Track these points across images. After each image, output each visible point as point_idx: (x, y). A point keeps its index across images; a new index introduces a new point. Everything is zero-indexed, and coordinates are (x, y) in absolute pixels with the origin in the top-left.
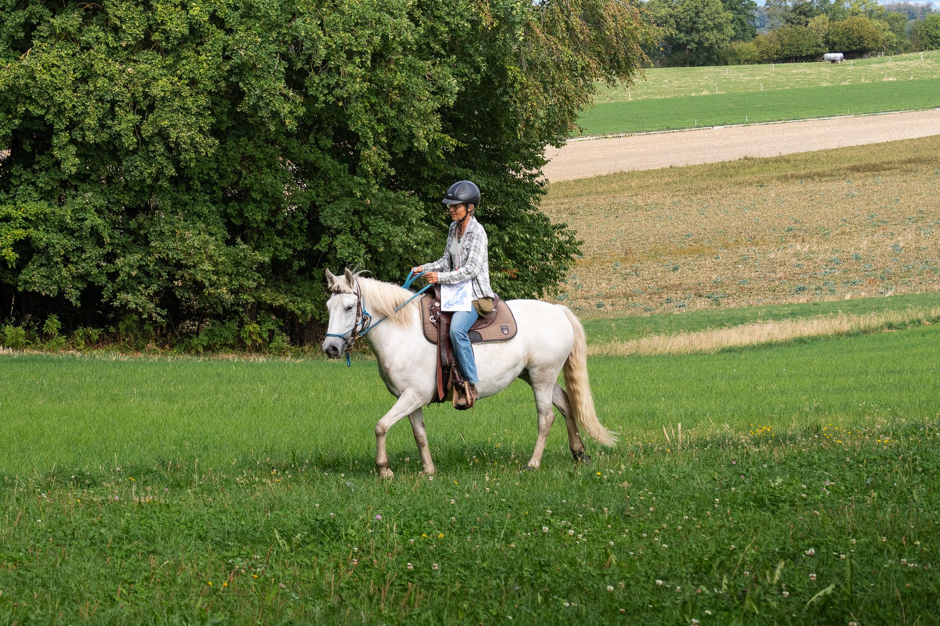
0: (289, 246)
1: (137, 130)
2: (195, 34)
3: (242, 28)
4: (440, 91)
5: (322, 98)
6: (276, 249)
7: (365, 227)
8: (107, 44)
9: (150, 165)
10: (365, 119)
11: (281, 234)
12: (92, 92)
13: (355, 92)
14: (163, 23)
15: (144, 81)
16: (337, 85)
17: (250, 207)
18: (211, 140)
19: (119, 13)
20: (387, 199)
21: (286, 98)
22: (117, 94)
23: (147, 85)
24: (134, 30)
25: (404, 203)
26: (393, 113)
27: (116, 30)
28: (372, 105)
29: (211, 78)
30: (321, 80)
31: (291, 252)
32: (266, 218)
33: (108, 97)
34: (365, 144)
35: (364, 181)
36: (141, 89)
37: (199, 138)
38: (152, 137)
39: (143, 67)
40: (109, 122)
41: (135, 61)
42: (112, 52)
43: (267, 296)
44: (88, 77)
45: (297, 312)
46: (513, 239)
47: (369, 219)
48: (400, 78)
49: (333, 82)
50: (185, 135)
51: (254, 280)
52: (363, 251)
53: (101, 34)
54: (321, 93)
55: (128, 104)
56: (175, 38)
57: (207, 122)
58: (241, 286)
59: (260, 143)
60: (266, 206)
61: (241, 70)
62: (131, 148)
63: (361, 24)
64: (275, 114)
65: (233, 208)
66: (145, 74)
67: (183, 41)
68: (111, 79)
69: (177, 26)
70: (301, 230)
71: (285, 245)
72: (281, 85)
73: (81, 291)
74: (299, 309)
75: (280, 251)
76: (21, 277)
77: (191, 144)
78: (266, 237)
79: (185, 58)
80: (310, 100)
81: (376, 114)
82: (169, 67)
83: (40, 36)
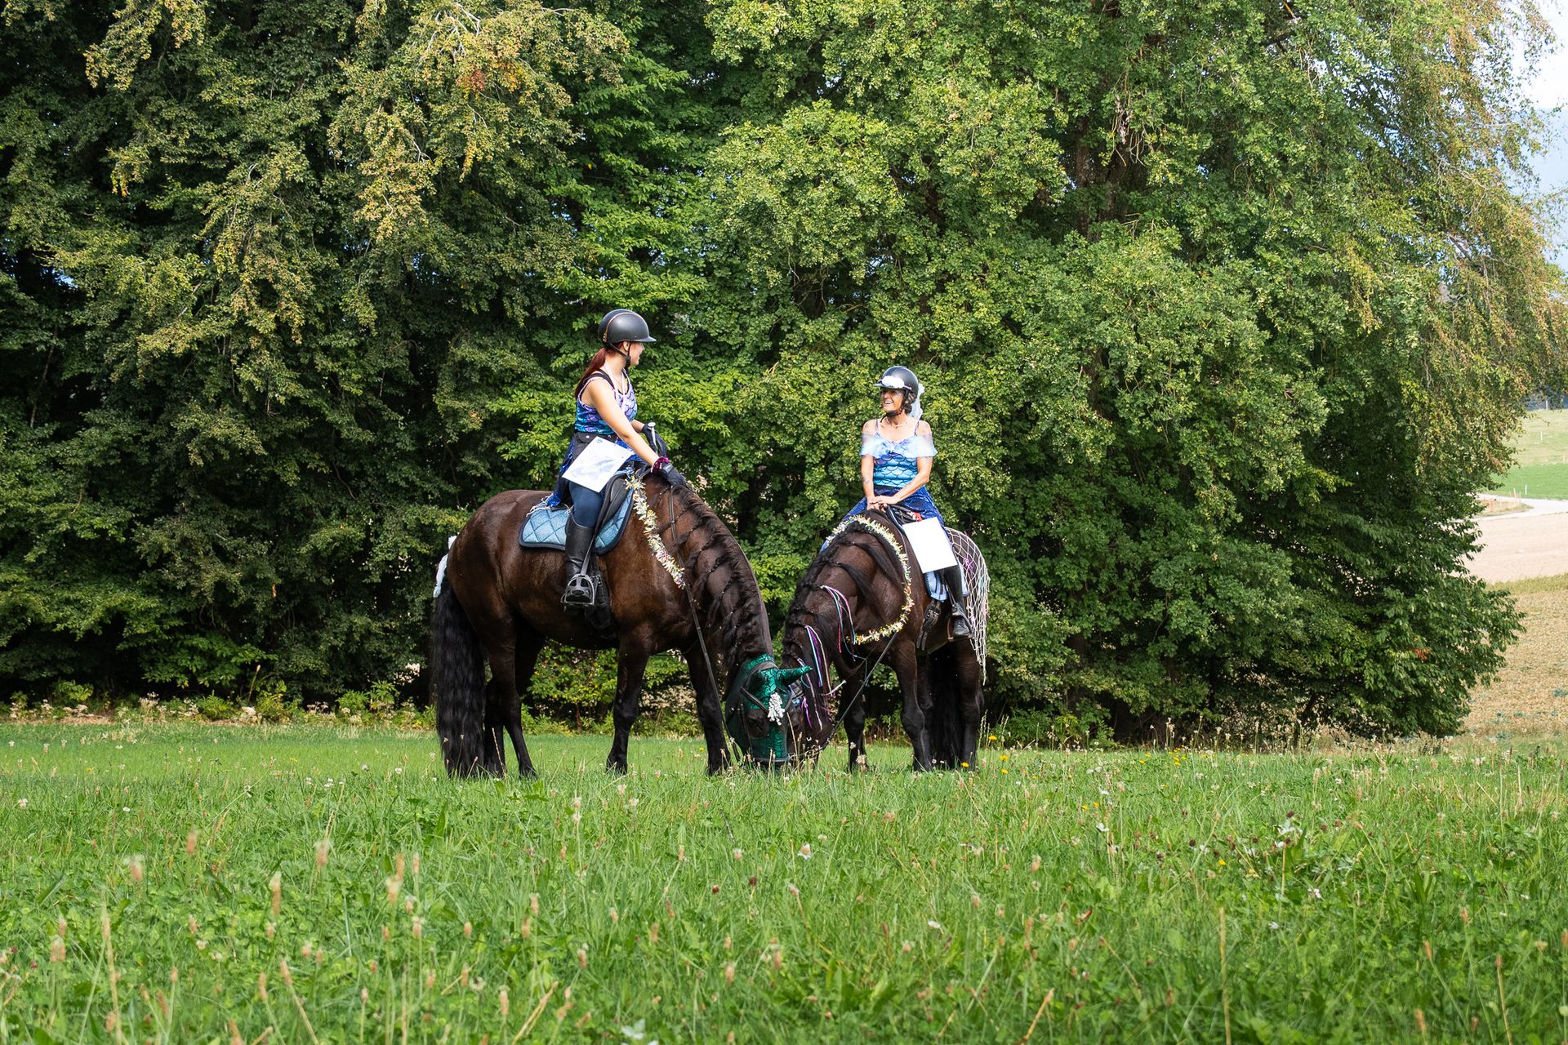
0: (1116, 614)
2: (983, 343)
3: (1039, 334)
4: (1302, 413)
5: (1137, 422)
6: (1097, 618)
7: (1211, 591)
8: (872, 355)
10: (1202, 449)
11: (1106, 600)
13: (1179, 414)
14: (942, 328)
16: (1156, 405)
17: (1063, 564)
18: (1000, 478)
19: (889, 317)
20: (1241, 554)
21: (1090, 424)
24: (907, 337)
25: (1266, 560)
26: (1237, 442)
27: (885, 337)
28: (1212, 432)
29: (1003, 397)
30: (1136, 399)
31: (1117, 622)
32: (1084, 578)
34: (1202, 482)
35: (1201, 529)
37: (985, 474)
43: (1088, 679)
44: (850, 397)
45: (1126, 699)
46: (1423, 608)
47: (1214, 580)
48: (1246, 397)
49: (1150, 401)
50: (966, 471)
51: (1064, 657)
52: (1207, 621)
53: (865, 344)
54: (1135, 415)
56: (956, 347)
57: (996, 454)
58: (1046, 664)
59: (1081, 481)
60: (1085, 563)
61: (1036, 386)
63: (1189, 328)
64: (1074, 443)
65: (1043, 564)
67: (966, 351)
69: (960, 333)
70: (1132, 595)
71: (1110, 613)
72: (1083, 405)
74: (1130, 696)
75: (1103, 620)
77: (976, 482)
78: (1086, 602)
79: (971, 372)
80: (1121, 424)
81: (1216, 444)
82: (950, 384)
83: (790, 347)
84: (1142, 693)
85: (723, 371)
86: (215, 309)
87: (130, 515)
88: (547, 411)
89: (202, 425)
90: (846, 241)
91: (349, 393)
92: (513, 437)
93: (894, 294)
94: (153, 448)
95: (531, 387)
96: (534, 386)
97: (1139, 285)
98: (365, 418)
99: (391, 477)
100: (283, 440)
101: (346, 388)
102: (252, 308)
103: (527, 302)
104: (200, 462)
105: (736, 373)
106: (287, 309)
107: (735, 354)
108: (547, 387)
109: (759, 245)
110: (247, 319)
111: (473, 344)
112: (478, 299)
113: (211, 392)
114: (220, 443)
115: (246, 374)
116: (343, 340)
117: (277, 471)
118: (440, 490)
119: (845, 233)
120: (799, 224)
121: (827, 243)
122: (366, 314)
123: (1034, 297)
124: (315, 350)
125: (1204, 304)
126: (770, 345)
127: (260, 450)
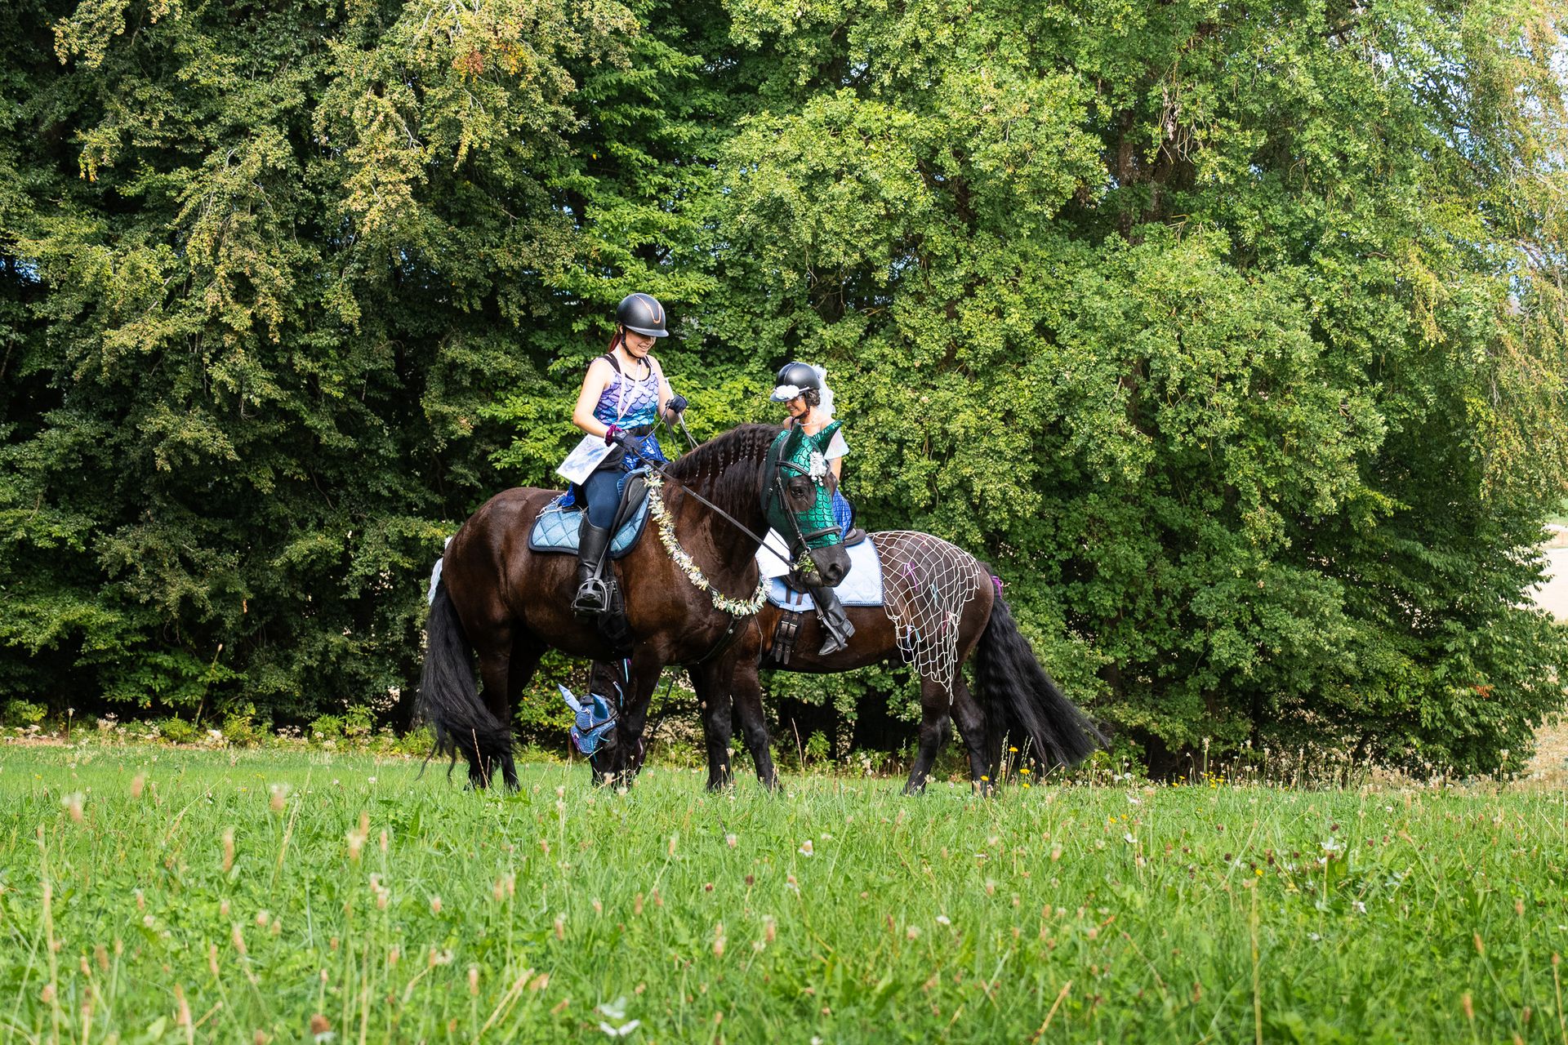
0: (1153, 643)
1: (931, 480)
2: (1014, 352)
3: (1075, 342)
4: (1358, 431)
5: (1179, 438)
6: (1133, 647)
7: (1256, 620)
8: (894, 363)
9: (949, 528)
10: (1249, 468)
11: (1142, 628)
12: (871, 429)
13: (1224, 430)
14: (970, 335)
15: (942, 414)
16: (1200, 421)
17: (1096, 589)
18: (1030, 496)
19: (913, 322)
20: (1289, 581)
21: (1129, 439)
22: (907, 432)
23: (945, 420)
24: (932, 345)
25: (1316, 588)
26: (1288, 461)
27: (908, 345)
28: (1260, 450)
29: (1035, 410)
30: (1179, 414)
31: (1154, 652)
32: (1120, 604)
33: (893, 435)
34: (1248, 503)
35: (1246, 554)
36: (938, 425)
37: (1014, 492)
38: (951, 490)
39: (944, 395)
40: (894, 469)
41: (934, 388)
42: (901, 374)
43: (1121, 713)
44: (869, 408)
45: (1162, 735)
46: (1486, 642)
47: (1260, 609)
48: (1298, 414)
49: (1193, 416)
50: (994, 489)
51: (1096, 689)
52: (1251, 652)
53: (887, 350)
54: (1178, 431)
55: (921, 446)
56: (985, 356)
57: (1026, 471)
58: (1076, 696)
59: (1117, 501)
60: (1120, 588)
61: (1069, 399)
62: (922, 505)
63: (1237, 338)
64: (1111, 461)
65: (1075, 590)
66: (945, 405)
67: (997, 360)
68: (899, 411)
69: (989, 340)
70: (1172, 624)
71: (1147, 641)
72: (1121, 420)
73: (856, 700)
74: (1167, 732)
75: (1139, 650)
76: (776, 677)
77: (1003, 500)
78: (1121, 631)
79: (1000, 383)
80: (1162, 440)
81: (1264, 463)
82: (977, 395)
83: (806, 353)
84: (1180, 728)
85: (733, 378)
86: (188, 303)
87: (91, 523)
88: (542, 418)
89: (170, 427)
90: (868, 240)
91: (329, 396)
92: (506, 445)
93: (919, 298)
94: (117, 450)
95: (525, 392)
96: (529, 391)
97: (1184, 291)
98: (347, 422)
99: (373, 486)
100: (257, 444)
101: (327, 391)
102: (227, 304)
103: (523, 301)
104: (168, 468)
105: (747, 380)
106: (265, 305)
107: (746, 360)
108: (543, 393)
109: (774, 244)
110: (221, 315)
111: (464, 345)
112: (470, 297)
113: (180, 392)
114: (189, 447)
115: (219, 374)
116: (324, 339)
117: (251, 477)
118: (426, 500)
119: (868, 232)
120: (819, 221)
121: (848, 242)
122: (350, 311)
123: (1070, 303)
124: (293, 349)
125: (1253, 313)
126: (784, 350)
127: (232, 456)
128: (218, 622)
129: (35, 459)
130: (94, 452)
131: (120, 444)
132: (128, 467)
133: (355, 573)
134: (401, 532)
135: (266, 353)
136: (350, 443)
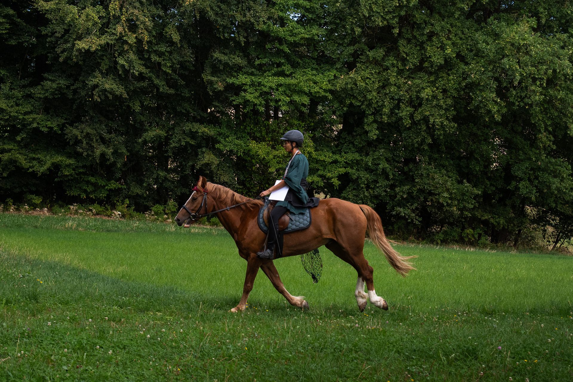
0: (494, 186)
1: (412, 116)
2: (448, 64)
3: (474, 62)
5: (517, 103)
6: (486, 187)
7: (537, 178)
8: (397, 67)
9: (418, 136)
10: (540, 116)
12: (388, 94)
13: (536, 101)
14: (430, 57)
15: (417, 89)
16: (526, 96)
17: (473, 163)
18: (453, 124)
19: (405, 50)
20: (550, 162)
21: (497, 103)
22: (402, 96)
23: (419, 92)
24: (413, 61)
25: (560, 166)
26: (556, 114)
27: (403, 60)
28: (545, 109)
29: (456, 89)
30: (517, 93)
31: (494, 189)
33: (396, 97)
34: (540, 131)
35: (538, 152)
36: (415, 94)
37: (446, 123)
38: (420, 121)
39: (417, 81)
40: (396, 111)
41: (413, 78)
42: (400, 72)
43: (478, 214)
44: (386, 85)
45: (495, 223)
47: (538, 173)
48: (562, 95)
49: (523, 95)
50: (438, 121)
51: (472, 204)
52: (535, 191)
53: (395, 62)
54: (517, 100)
55: (407, 102)
56: (436, 66)
57: (451, 114)
58: (464, 207)
59: (481, 127)
60: (482, 163)
61: (472, 86)
62: (408, 126)
63: (541, 63)
64: (489, 112)
65: (463, 163)
66: (418, 86)
67: (441, 67)
68: (399, 87)
69: (438, 60)
71: (491, 185)
72: (494, 95)
74: (496, 222)
75: (488, 188)
77: (442, 126)
78: (481, 180)
79: (442, 77)
80: (510, 104)
81: (547, 114)
82: (432, 82)
83: (361, 62)
85: (329, 70)
86: (109, 31)
87: (63, 121)
88: (253, 85)
89: (100, 83)
90: (390, 16)
91: (165, 72)
92: (237, 94)
93: (409, 41)
94: (75, 92)
95: (245, 73)
96: (247, 73)
97: (522, 43)
98: (170, 83)
99: (179, 109)
100: (134, 91)
101: (164, 69)
102: (125, 32)
103: (246, 35)
104: (99, 100)
105: (335, 71)
106: (142, 33)
107: (335, 63)
108: (252, 74)
109: (352, 16)
110: (123, 36)
111: (221, 52)
112: (224, 33)
113: (104, 67)
114: (108, 92)
115: (121, 61)
116: (163, 48)
117: (131, 105)
118: (201, 116)
119: (390, 12)
120: (370, 7)
121: (382, 16)
122: (176, 37)
123: (470, 45)
124: (151, 52)
125: (548, 53)
126: (352, 59)
127: (125, 96)
128: (114, 164)
129: (40, 93)
130: (65, 91)
131: (77, 89)
132: (79, 98)
133: (171, 146)
134: (190, 129)
135: (140, 52)
136: (172, 91)
